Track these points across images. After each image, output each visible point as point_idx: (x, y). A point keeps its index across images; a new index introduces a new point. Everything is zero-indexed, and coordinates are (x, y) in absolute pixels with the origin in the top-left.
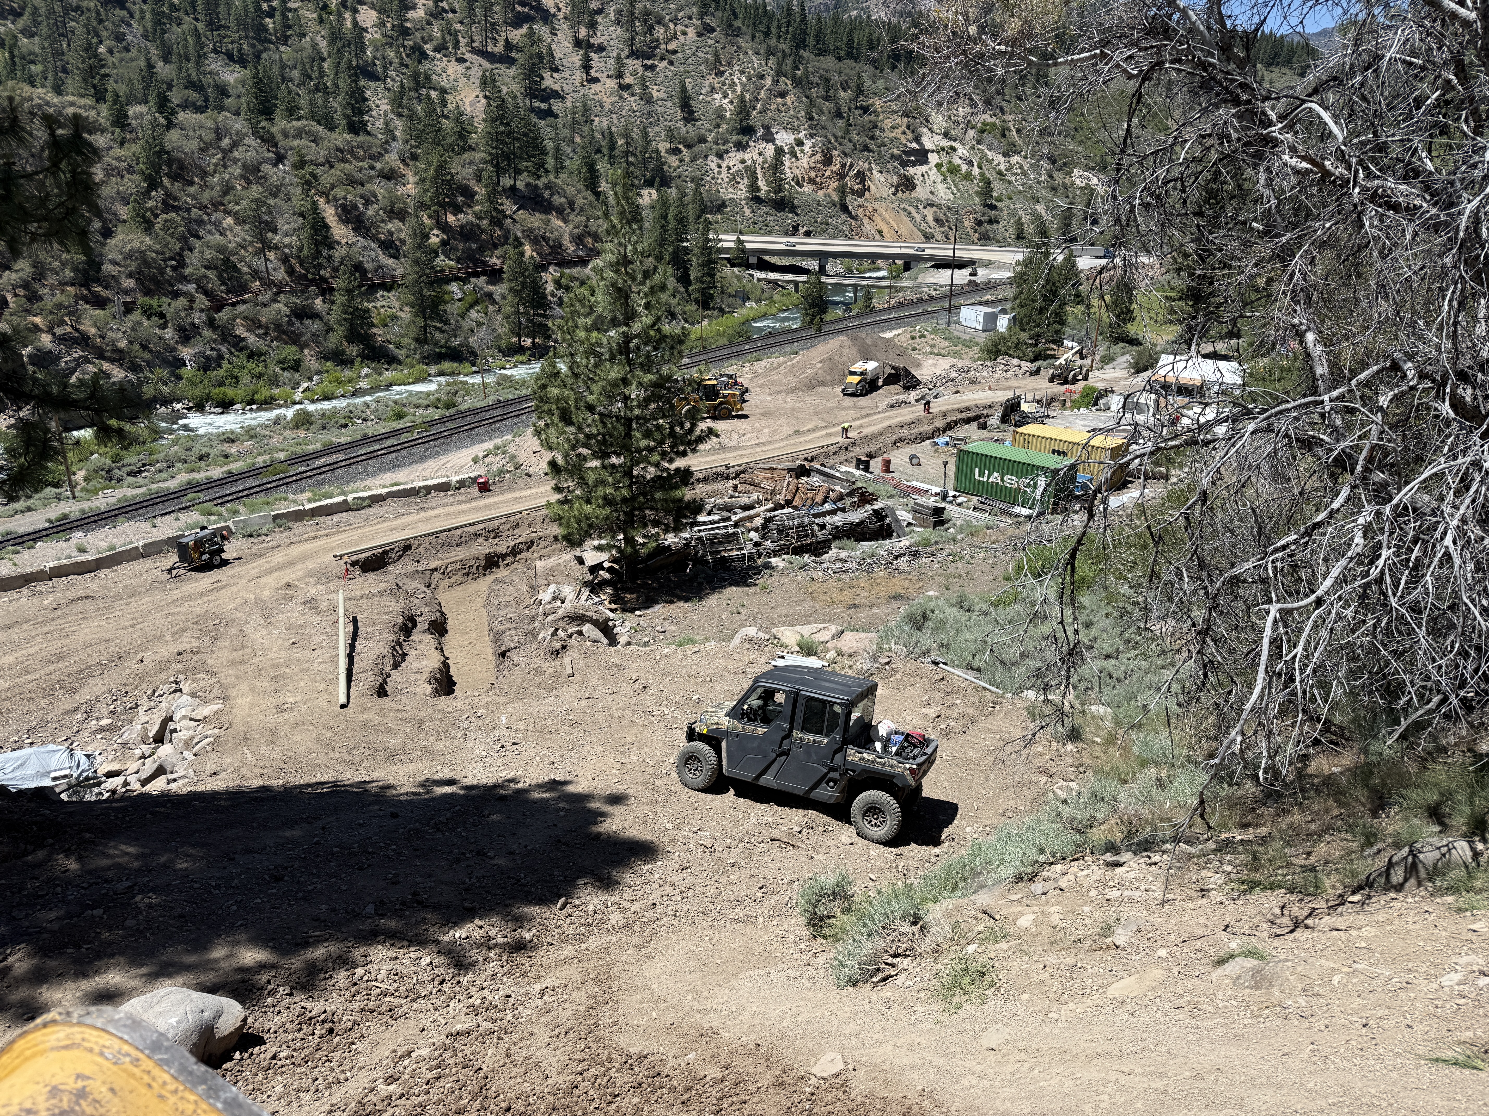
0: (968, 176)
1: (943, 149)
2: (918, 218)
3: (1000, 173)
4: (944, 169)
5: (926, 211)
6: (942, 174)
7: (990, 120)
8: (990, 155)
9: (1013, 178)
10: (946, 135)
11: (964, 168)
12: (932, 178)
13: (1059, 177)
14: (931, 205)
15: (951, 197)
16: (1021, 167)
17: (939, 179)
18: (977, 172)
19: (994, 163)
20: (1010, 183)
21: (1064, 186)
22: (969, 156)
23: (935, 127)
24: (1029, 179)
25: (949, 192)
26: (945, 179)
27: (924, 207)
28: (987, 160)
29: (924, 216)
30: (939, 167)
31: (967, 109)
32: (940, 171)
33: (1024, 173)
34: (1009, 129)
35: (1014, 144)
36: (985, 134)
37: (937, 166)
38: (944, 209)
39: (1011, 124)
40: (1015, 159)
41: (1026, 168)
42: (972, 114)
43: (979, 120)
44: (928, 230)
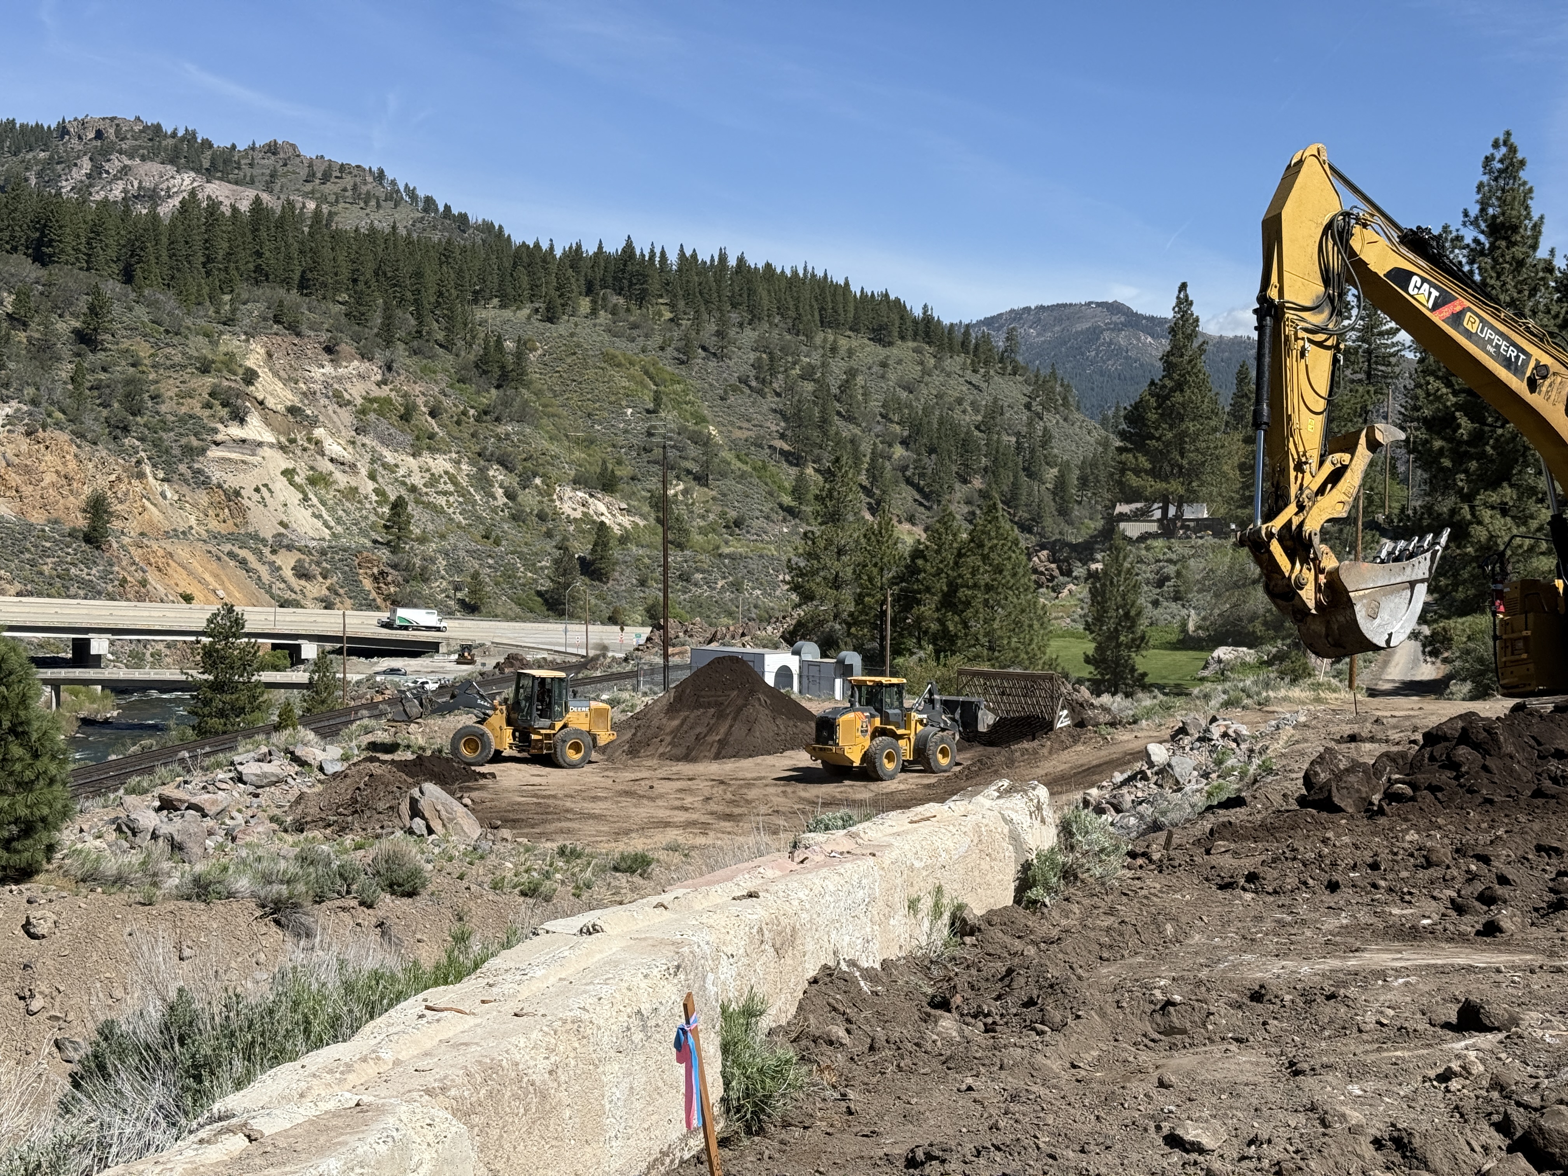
0: (351, 494)
1: (293, 442)
2: (264, 571)
3: (413, 489)
4: (301, 478)
5: (279, 560)
6: (299, 488)
7: (376, 392)
8: (390, 457)
9: (442, 501)
10: (295, 413)
12: (280, 497)
14: (289, 548)
15: (326, 533)
16: (453, 480)
17: (295, 497)
18: (371, 485)
19: (401, 472)
20: (437, 510)
21: (542, 517)
22: (347, 455)
23: (270, 402)
24: (474, 503)
25: (319, 524)
26: (306, 499)
27: (274, 552)
28: (385, 466)
29: (276, 569)
30: (288, 473)
31: (329, 369)
32: (291, 483)
33: (461, 491)
34: (415, 407)
35: (432, 436)
36: (372, 417)
37: (285, 473)
38: (316, 556)
39: (420, 401)
40: (440, 464)
41: (464, 481)
42: (340, 380)
43: (356, 392)
44: (288, 595)
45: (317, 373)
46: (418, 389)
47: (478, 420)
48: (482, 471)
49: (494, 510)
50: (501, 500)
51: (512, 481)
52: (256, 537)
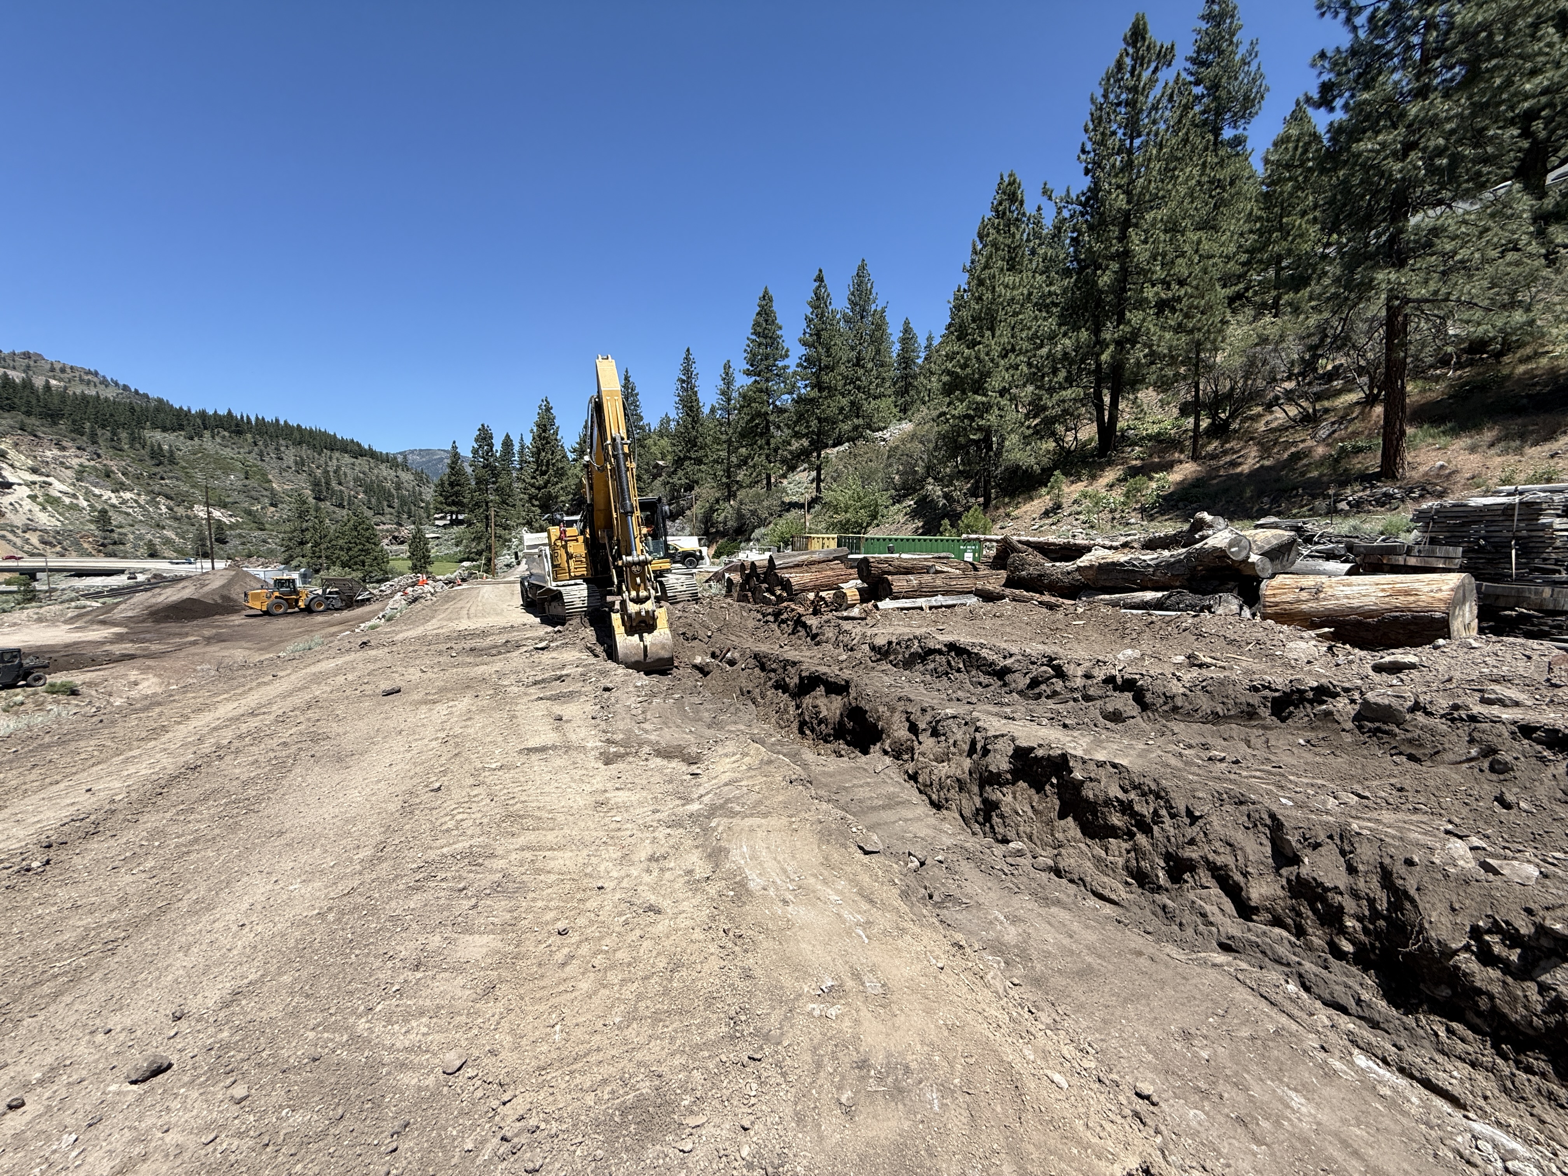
0: (74, 507)
1: (34, 483)
2: (19, 542)
3: (114, 506)
4: (40, 499)
5: (27, 536)
6: (40, 504)
7: (87, 463)
8: (97, 491)
9: (131, 511)
10: (34, 471)
11: (67, 501)
12: (27, 508)
13: (180, 511)
14: (35, 530)
15: (59, 524)
16: (136, 501)
17: (36, 508)
18: (85, 504)
19: (104, 498)
20: (128, 514)
21: (188, 517)
22: (70, 490)
23: (17, 464)
24: (149, 512)
25: (54, 520)
26: (44, 508)
27: (24, 532)
28: (94, 495)
29: (27, 541)
30: (33, 498)
31: (56, 452)
32: (34, 501)
33: (140, 506)
34: (113, 472)
35: (122, 484)
36: (85, 474)
37: (29, 497)
38: (52, 533)
39: (114, 469)
40: (127, 495)
41: (143, 503)
42: (64, 457)
43: (75, 462)
44: (35, 551)
45: (48, 453)
46: (112, 463)
47: (150, 477)
48: (154, 499)
49: (161, 514)
50: (164, 509)
51: (172, 503)
52: (12, 526)
